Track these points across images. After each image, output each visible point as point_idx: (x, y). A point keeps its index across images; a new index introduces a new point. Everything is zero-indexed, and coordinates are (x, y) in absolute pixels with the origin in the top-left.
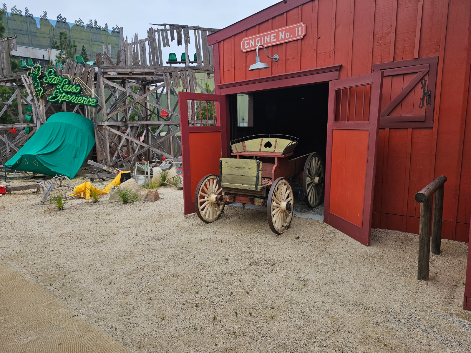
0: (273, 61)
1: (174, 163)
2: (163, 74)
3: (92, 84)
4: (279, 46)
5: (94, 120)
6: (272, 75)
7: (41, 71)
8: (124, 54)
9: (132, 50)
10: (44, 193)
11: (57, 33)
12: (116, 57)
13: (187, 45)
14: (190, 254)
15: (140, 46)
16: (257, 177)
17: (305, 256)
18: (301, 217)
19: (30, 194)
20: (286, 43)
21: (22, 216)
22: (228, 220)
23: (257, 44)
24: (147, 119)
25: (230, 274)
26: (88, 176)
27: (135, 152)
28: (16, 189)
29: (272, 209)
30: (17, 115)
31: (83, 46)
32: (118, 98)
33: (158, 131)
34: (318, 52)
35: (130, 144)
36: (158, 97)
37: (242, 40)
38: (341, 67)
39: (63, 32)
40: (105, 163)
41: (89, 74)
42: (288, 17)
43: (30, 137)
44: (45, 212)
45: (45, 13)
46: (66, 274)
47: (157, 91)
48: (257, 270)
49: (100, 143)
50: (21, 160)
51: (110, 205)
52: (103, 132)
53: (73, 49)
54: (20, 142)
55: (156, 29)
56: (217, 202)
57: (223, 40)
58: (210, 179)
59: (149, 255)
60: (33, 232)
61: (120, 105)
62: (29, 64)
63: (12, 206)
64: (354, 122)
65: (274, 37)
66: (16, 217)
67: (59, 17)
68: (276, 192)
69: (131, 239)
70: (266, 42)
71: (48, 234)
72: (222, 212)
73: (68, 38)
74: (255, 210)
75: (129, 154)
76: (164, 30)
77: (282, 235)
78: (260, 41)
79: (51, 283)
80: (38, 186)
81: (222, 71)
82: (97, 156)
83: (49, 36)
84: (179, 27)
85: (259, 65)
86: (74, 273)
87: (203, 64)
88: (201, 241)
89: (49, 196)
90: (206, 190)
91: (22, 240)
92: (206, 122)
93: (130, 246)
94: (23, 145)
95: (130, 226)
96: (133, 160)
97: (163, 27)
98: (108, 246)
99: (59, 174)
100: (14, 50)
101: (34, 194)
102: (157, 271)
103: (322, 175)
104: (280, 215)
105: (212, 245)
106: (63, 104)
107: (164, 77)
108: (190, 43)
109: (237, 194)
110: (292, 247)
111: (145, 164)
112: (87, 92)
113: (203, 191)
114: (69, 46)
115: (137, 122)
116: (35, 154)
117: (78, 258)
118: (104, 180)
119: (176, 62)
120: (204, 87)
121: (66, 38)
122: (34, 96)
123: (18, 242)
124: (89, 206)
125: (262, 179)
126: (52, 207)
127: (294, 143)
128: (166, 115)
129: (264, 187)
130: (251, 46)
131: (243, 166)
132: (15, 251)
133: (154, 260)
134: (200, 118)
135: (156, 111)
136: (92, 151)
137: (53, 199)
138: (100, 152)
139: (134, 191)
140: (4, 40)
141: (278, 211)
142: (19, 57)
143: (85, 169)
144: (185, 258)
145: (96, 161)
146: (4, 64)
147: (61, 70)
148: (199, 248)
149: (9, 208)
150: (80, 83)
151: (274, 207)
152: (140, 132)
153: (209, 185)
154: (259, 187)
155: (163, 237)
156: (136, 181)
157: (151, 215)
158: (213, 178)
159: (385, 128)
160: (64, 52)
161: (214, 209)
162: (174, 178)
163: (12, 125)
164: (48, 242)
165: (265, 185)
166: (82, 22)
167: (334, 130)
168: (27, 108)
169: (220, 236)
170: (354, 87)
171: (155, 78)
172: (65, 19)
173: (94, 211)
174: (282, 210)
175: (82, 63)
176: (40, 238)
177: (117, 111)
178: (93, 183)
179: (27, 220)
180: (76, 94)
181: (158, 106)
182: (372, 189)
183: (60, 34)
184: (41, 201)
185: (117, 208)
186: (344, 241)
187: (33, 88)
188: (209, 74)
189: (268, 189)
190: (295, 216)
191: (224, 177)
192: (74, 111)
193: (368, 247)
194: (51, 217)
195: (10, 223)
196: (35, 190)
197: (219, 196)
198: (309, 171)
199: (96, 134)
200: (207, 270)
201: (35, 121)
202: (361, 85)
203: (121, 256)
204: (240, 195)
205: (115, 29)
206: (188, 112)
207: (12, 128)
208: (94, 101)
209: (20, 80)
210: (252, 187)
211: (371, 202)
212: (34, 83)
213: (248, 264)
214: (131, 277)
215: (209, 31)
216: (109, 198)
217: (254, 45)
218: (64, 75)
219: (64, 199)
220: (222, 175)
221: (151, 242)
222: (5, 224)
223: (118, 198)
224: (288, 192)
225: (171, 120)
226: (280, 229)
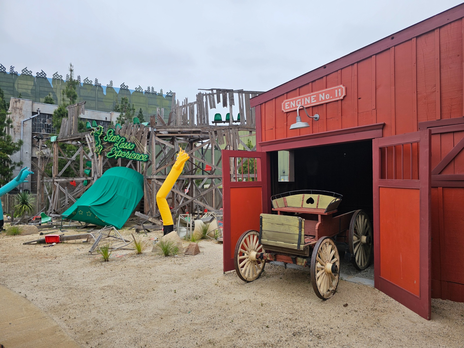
0: (313, 120)
1: (215, 216)
2: (209, 132)
3: (145, 142)
4: (319, 107)
5: (145, 174)
6: (312, 133)
7: (102, 131)
8: (175, 115)
9: (182, 112)
10: (93, 243)
11: (120, 98)
12: (168, 117)
13: (232, 106)
14: (228, 317)
15: (190, 108)
16: (299, 234)
17: (355, 328)
18: (348, 280)
19: (80, 243)
20: (327, 103)
21: (70, 266)
22: (269, 280)
23: (297, 105)
24: (192, 172)
25: (270, 345)
26: (134, 227)
27: (179, 203)
28: (68, 238)
29: (316, 271)
30: (78, 169)
31: (141, 109)
32: (167, 154)
33: (202, 184)
34: (359, 112)
35: (175, 196)
36: (203, 153)
37: (283, 102)
38: (384, 125)
39: (124, 98)
40: (151, 215)
41: (143, 133)
42: (327, 80)
43: (87, 190)
44: (91, 263)
45: (111, 82)
46: (103, 332)
47: (202, 148)
48: (301, 342)
49: (148, 195)
50: (76, 211)
51: (152, 258)
52: (151, 185)
53: (132, 112)
54: (78, 193)
55: (204, 93)
56: (257, 260)
57: (265, 102)
58: (250, 235)
59: (187, 315)
60: (78, 283)
61: (168, 160)
62: (93, 125)
63: (63, 256)
64: (402, 180)
65: (314, 99)
66: (65, 267)
67: (123, 85)
68: (320, 252)
69: (169, 296)
70: (306, 103)
71: (91, 287)
72: (263, 270)
73: (128, 103)
74: (298, 269)
75: (173, 206)
76: (211, 94)
77: (327, 300)
78: (300, 102)
79: (88, 341)
80: (88, 236)
81: (263, 130)
82: (144, 207)
83: (112, 101)
84: (225, 91)
85: (299, 124)
86: (111, 331)
87: (246, 123)
88: (240, 303)
89: (97, 247)
90: (246, 246)
91: (67, 291)
92: (247, 176)
93: (168, 304)
94: (80, 197)
95: (170, 281)
96: (177, 212)
97: (210, 92)
98: (146, 302)
99: (108, 225)
100: (82, 114)
101: (84, 244)
102: (193, 336)
103: (370, 234)
104: (325, 277)
105: (252, 309)
106: (118, 160)
107: (209, 135)
108: (234, 105)
109: (278, 252)
110: (340, 316)
111: (188, 216)
112: (140, 149)
113: (243, 247)
114: (128, 109)
115: (183, 176)
116: (89, 206)
117: (116, 314)
118: (149, 231)
119: (221, 121)
120: (246, 143)
121: (126, 103)
122: (94, 153)
123: (63, 294)
124: (132, 258)
125: (305, 237)
126: (99, 257)
127: (337, 200)
128: (210, 169)
129: (307, 246)
130: (291, 107)
131: (285, 222)
132: (58, 304)
133: (191, 322)
134: (242, 171)
135: (201, 165)
136: (141, 202)
137: (100, 249)
138: (147, 204)
139: (175, 244)
140: (74, 106)
141: (323, 273)
142: (86, 119)
143: (132, 220)
144: (223, 322)
145: (142, 212)
146: (72, 125)
147: (120, 130)
148: (237, 311)
149: (60, 257)
150: (135, 141)
151: (318, 269)
152: (185, 185)
153: (249, 241)
154: (302, 246)
155: (201, 295)
156: (178, 234)
157: (190, 270)
158: (253, 234)
159: (437, 187)
160: (124, 114)
161: (254, 267)
162: (215, 231)
163: (73, 178)
164: (90, 295)
165: (308, 244)
166: (141, 89)
167: (380, 188)
168: (88, 164)
169: (260, 299)
170: (399, 144)
171: (202, 136)
172: (127, 87)
173: (136, 264)
174: (327, 272)
175: (138, 123)
176: (83, 290)
177: (165, 166)
178: (138, 234)
179: (74, 270)
180: (130, 151)
181: (203, 161)
182: (429, 253)
183: (122, 99)
184: (89, 252)
185: (158, 261)
186: (400, 313)
187: (94, 146)
188: (251, 132)
189: (311, 248)
190: (342, 279)
191: (265, 233)
192: (127, 166)
193: (429, 321)
194: (96, 268)
195: (59, 273)
196: (85, 240)
197: (259, 253)
198: (355, 229)
199: (145, 187)
200: (246, 337)
201: (93, 175)
202: (407, 143)
203: (158, 315)
204: (281, 254)
205: (169, 94)
206: (231, 166)
207: (73, 181)
208: (146, 156)
209: (84, 139)
210: (294, 246)
211: (429, 268)
212: (96, 141)
213: (290, 334)
214: (166, 340)
215: (252, 94)
216: (151, 250)
217: (294, 106)
218: (122, 134)
219: (110, 250)
220: (263, 231)
221: (189, 301)
222: (54, 273)
223: (160, 251)
224: (333, 252)
225: (214, 174)
226: (326, 294)
